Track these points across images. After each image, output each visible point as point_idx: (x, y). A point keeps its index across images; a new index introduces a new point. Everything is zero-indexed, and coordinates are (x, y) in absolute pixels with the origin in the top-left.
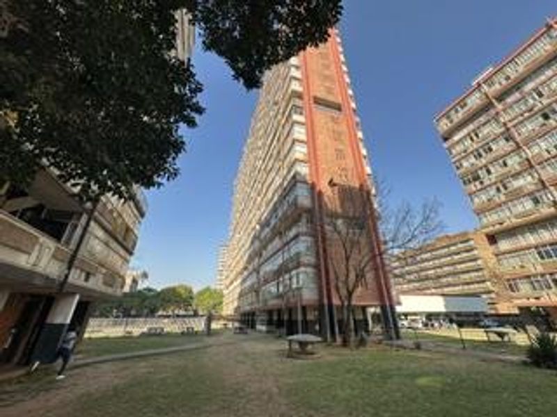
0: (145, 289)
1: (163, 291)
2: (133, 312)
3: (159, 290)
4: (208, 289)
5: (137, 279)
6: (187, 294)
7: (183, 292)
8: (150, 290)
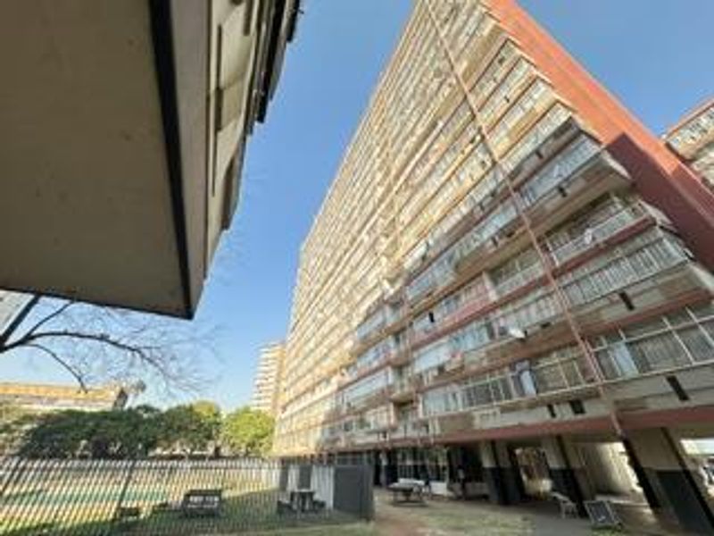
0: (139, 408)
1: (170, 412)
2: (114, 449)
3: (164, 408)
4: (247, 410)
5: (126, 392)
6: (212, 419)
7: (205, 413)
8: (147, 409)
